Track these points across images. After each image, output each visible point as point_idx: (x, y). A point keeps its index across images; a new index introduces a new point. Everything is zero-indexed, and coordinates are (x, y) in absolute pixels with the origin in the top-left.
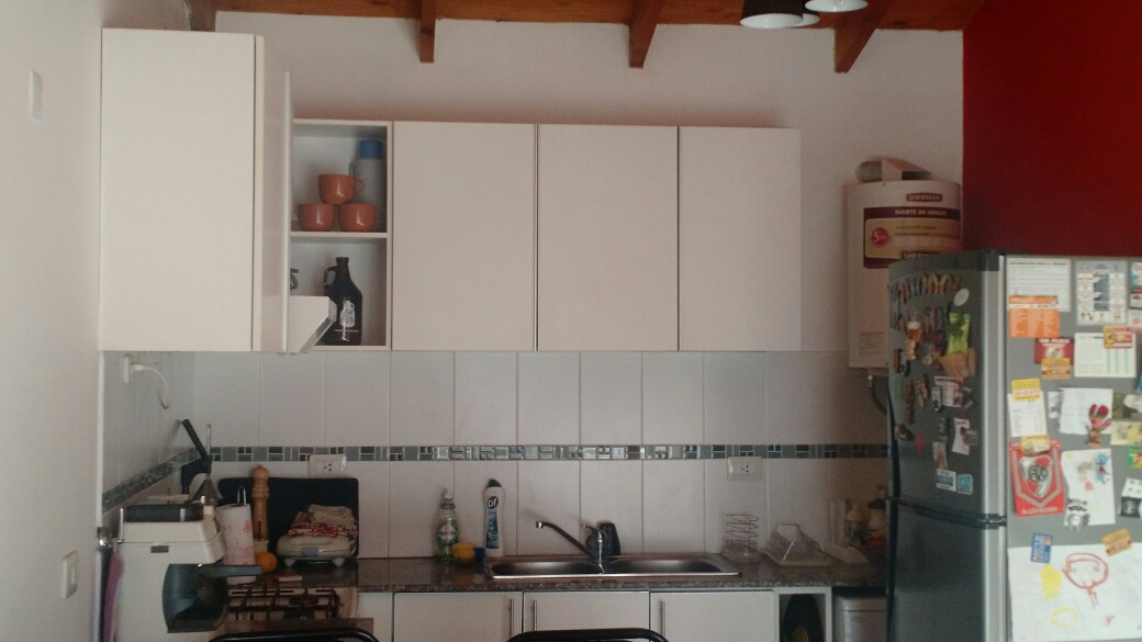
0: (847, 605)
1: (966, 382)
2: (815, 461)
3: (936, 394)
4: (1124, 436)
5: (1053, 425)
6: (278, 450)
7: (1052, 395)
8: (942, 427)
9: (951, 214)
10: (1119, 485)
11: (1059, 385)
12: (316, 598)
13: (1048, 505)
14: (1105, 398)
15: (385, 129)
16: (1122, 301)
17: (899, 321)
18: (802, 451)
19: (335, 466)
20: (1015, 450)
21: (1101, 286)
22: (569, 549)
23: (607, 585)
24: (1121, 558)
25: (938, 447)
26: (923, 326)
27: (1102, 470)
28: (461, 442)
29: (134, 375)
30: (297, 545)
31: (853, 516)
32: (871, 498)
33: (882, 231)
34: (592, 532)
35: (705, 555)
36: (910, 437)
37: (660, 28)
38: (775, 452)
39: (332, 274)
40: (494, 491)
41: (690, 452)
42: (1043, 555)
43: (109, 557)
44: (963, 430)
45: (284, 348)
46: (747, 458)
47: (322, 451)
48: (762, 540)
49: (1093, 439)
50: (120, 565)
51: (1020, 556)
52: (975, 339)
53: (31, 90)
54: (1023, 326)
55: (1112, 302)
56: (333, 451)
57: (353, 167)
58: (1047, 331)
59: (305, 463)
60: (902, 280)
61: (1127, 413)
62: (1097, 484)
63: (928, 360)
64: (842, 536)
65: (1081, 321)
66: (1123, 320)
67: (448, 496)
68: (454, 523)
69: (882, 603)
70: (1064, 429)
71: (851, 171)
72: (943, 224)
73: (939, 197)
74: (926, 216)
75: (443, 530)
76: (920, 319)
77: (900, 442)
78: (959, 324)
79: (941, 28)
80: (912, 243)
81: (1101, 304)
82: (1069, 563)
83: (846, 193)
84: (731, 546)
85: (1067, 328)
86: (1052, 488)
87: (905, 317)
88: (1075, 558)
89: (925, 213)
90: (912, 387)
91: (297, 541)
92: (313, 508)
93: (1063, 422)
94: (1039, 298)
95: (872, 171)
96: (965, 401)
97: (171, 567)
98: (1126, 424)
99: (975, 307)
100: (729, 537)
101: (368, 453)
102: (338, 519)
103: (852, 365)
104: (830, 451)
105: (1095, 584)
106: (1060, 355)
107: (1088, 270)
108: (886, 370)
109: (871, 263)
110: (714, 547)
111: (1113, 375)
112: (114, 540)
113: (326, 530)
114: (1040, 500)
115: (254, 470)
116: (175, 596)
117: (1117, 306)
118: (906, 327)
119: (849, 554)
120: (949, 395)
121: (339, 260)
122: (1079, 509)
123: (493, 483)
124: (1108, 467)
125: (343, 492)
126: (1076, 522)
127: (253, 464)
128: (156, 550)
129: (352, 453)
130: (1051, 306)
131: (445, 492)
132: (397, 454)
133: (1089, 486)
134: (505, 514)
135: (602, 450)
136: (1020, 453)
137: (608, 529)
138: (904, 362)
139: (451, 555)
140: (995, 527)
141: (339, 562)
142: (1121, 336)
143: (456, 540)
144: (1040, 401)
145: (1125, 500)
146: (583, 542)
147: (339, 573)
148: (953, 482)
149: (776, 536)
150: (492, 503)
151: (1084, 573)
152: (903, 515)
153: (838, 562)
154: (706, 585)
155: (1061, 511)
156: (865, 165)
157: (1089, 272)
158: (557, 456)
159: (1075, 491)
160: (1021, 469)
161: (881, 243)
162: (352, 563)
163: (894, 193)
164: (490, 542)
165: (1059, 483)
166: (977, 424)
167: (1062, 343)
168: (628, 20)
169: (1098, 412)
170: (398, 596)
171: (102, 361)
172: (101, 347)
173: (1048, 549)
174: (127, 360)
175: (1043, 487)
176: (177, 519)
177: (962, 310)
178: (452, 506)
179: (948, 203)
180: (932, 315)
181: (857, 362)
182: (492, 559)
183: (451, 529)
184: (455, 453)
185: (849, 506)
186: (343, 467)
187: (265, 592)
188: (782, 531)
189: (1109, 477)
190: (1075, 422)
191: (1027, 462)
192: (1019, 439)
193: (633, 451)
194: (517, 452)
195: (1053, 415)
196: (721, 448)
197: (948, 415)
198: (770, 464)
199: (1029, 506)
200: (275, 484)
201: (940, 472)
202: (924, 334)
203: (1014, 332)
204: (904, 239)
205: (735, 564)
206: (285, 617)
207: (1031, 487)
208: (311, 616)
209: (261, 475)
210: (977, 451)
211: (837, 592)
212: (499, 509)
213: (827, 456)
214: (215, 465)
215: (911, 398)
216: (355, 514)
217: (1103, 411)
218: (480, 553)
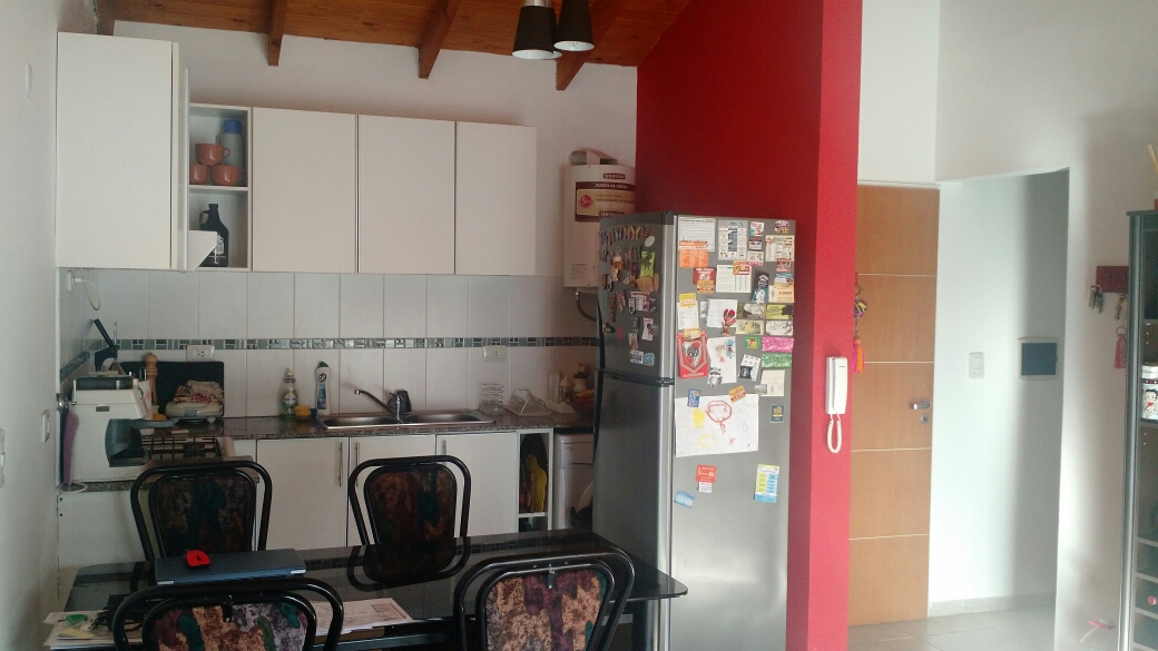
0: (563, 439)
1: (652, 295)
2: (540, 348)
3: (631, 302)
4: (743, 329)
5: (703, 322)
6: (163, 341)
7: (703, 303)
8: (635, 324)
9: (630, 188)
10: (739, 359)
11: (707, 298)
12: (203, 444)
13: (699, 371)
14: (733, 305)
15: (246, 112)
16: (745, 246)
17: (606, 257)
18: (532, 341)
19: (206, 353)
20: (680, 337)
21: (733, 236)
22: (377, 409)
23: (406, 431)
24: (739, 403)
25: (632, 337)
26: (624, 259)
27: (730, 349)
28: (299, 335)
29: (75, 285)
30: (181, 408)
31: (564, 383)
32: (576, 372)
33: (588, 198)
34: (393, 397)
35: (469, 411)
36: (613, 330)
37: (442, 51)
38: (514, 342)
39: (206, 216)
40: (323, 370)
41: (458, 343)
42: (695, 403)
43: (66, 415)
44: (649, 325)
45: (185, 268)
46: (496, 346)
47: (196, 342)
48: (506, 400)
49: (725, 331)
50: (75, 421)
51: (681, 402)
52: (658, 268)
53: (27, 76)
54: (687, 260)
55: (738, 246)
56: (204, 342)
57: (220, 140)
58: (701, 264)
59: (184, 351)
60: (609, 230)
61: (745, 315)
62: (727, 358)
63: (627, 281)
64: (556, 395)
65: (721, 257)
66: (744, 257)
67: (290, 374)
68: (295, 392)
69: (590, 438)
70: (709, 325)
71: (566, 157)
72: (627, 194)
73: (623, 177)
74: (616, 188)
75: (287, 397)
76: (622, 255)
77: (605, 334)
78: (648, 258)
79: (624, 64)
80: (605, 206)
81: (732, 247)
82: (709, 407)
83: (563, 171)
84: (485, 404)
85: (713, 262)
86: (701, 361)
87: (611, 254)
88: (713, 403)
89: (615, 186)
90: (615, 299)
91: (181, 406)
92: (190, 383)
93: (708, 321)
94: (697, 243)
95: (580, 157)
96: (651, 306)
97: (111, 421)
98: (745, 321)
99: (658, 247)
100: (484, 398)
101: (231, 344)
102: (210, 390)
103: (566, 285)
104: (549, 342)
105: (724, 419)
106: (708, 278)
107: (725, 226)
108: (596, 288)
109: (580, 218)
110: (473, 405)
111: (738, 291)
112: (70, 403)
113: (201, 397)
114: (694, 369)
115: (145, 357)
116: (114, 442)
117: (742, 249)
118: (611, 260)
119: (563, 408)
120: (640, 303)
121: (211, 206)
122: (717, 373)
123: (322, 365)
124: (734, 348)
125: (213, 371)
126: (714, 382)
127: (143, 352)
128: (99, 409)
129: (218, 344)
130: (704, 248)
131: (288, 371)
132: (252, 344)
133: (722, 360)
134: (332, 386)
135: (399, 341)
136: (683, 340)
137: (403, 394)
138: (610, 282)
139: (294, 415)
140: (667, 385)
141: (212, 420)
142: (743, 267)
143: (296, 404)
144: (696, 307)
145: (742, 368)
146: (385, 403)
147: (212, 428)
148: (641, 358)
149: (514, 397)
150: (322, 378)
151: (718, 413)
152: (607, 380)
153: (555, 413)
154: (474, 429)
155: (706, 374)
156: (575, 153)
157: (726, 226)
158: (367, 346)
159: (715, 363)
160: (683, 349)
161: (587, 205)
162: (220, 421)
163: (595, 173)
164: (321, 405)
165: (705, 359)
166: (658, 322)
167: (709, 271)
168: (419, 46)
169: (728, 314)
170: (260, 442)
171: (58, 274)
172: (58, 265)
173: (698, 398)
174: (69, 275)
175: (696, 360)
176: (114, 388)
177: (650, 250)
178: (293, 381)
179: (630, 180)
180: (630, 252)
181: (569, 283)
182: (323, 416)
183: (292, 396)
184: (295, 344)
185: (562, 378)
186: (212, 354)
187: (164, 440)
188: (519, 394)
189: (734, 354)
190: (715, 321)
191: (687, 345)
192: (682, 331)
193: (419, 342)
194: (340, 343)
195: (703, 316)
196: (479, 340)
197: (639, 316)
198: (510, 350)
199: (688, 372)
200: (161, 365)
201: (632, 352)
202: (624, 264)
203: (681, 264)
204: (601, 203)
205: (490, 416)
206: (184, 456)
207: (689, 361)
208: (204, 455)
209: (152, 360)
210: (657, 339)
211: (557, 431)
212: (326, 382)
213: (547, 345)
214: (120, 352)
215: (614, 307)
216: (222, 386)
217: (732, 313)
218: (314, 412)
